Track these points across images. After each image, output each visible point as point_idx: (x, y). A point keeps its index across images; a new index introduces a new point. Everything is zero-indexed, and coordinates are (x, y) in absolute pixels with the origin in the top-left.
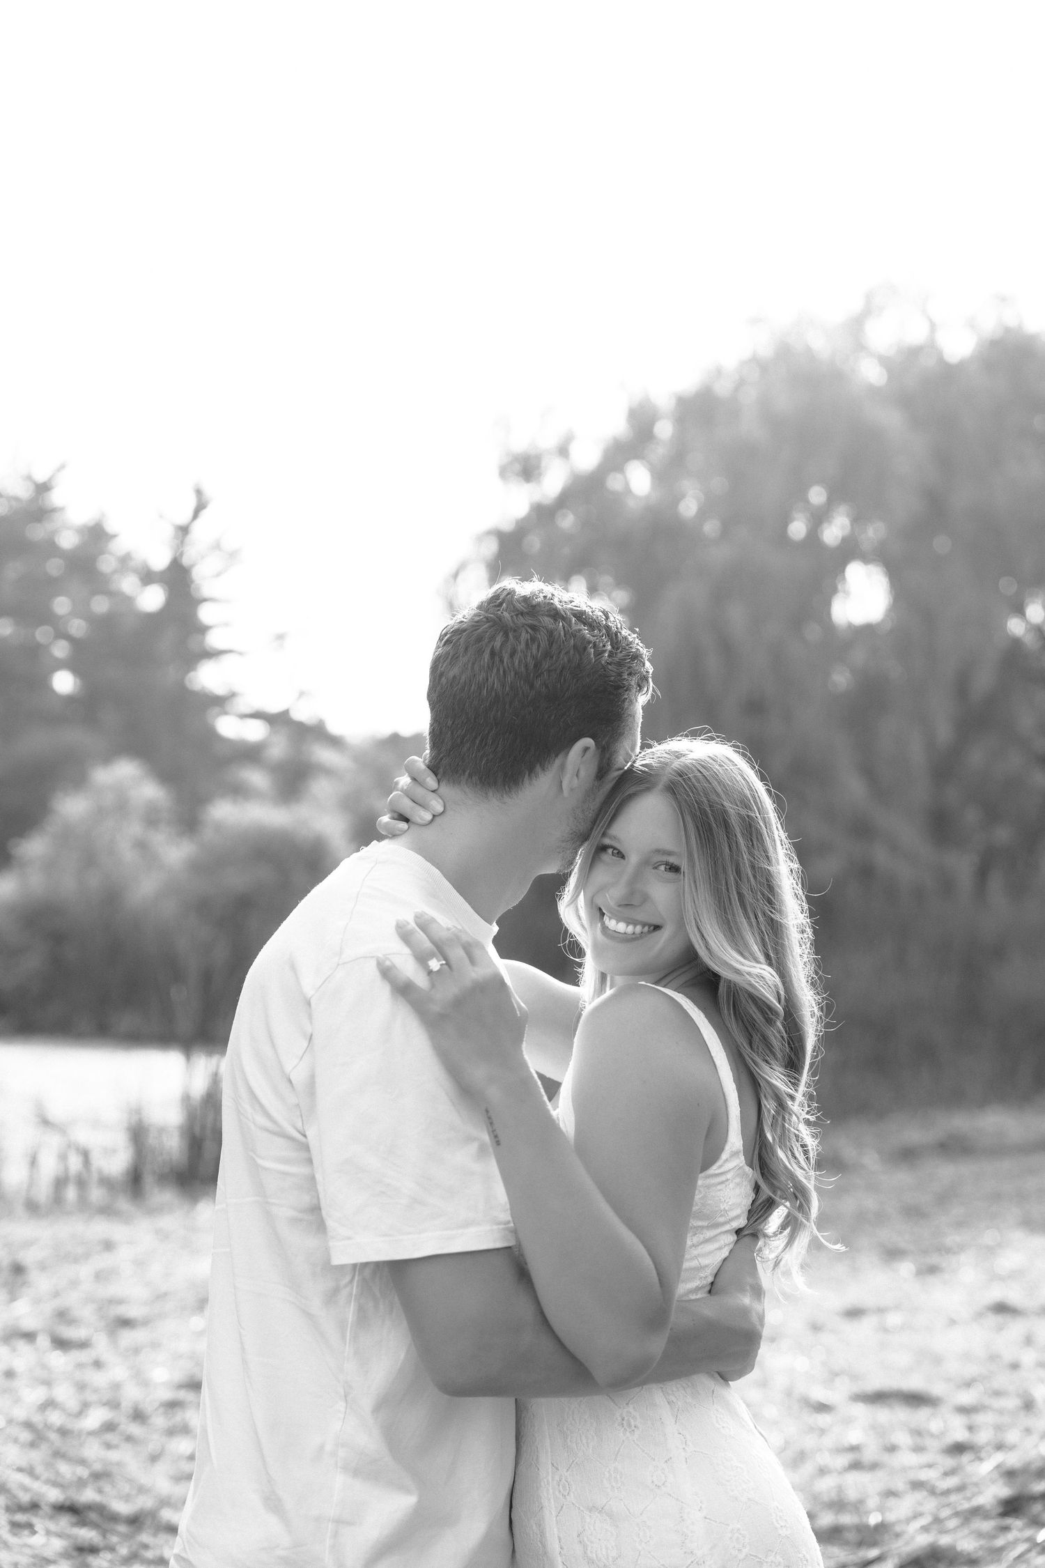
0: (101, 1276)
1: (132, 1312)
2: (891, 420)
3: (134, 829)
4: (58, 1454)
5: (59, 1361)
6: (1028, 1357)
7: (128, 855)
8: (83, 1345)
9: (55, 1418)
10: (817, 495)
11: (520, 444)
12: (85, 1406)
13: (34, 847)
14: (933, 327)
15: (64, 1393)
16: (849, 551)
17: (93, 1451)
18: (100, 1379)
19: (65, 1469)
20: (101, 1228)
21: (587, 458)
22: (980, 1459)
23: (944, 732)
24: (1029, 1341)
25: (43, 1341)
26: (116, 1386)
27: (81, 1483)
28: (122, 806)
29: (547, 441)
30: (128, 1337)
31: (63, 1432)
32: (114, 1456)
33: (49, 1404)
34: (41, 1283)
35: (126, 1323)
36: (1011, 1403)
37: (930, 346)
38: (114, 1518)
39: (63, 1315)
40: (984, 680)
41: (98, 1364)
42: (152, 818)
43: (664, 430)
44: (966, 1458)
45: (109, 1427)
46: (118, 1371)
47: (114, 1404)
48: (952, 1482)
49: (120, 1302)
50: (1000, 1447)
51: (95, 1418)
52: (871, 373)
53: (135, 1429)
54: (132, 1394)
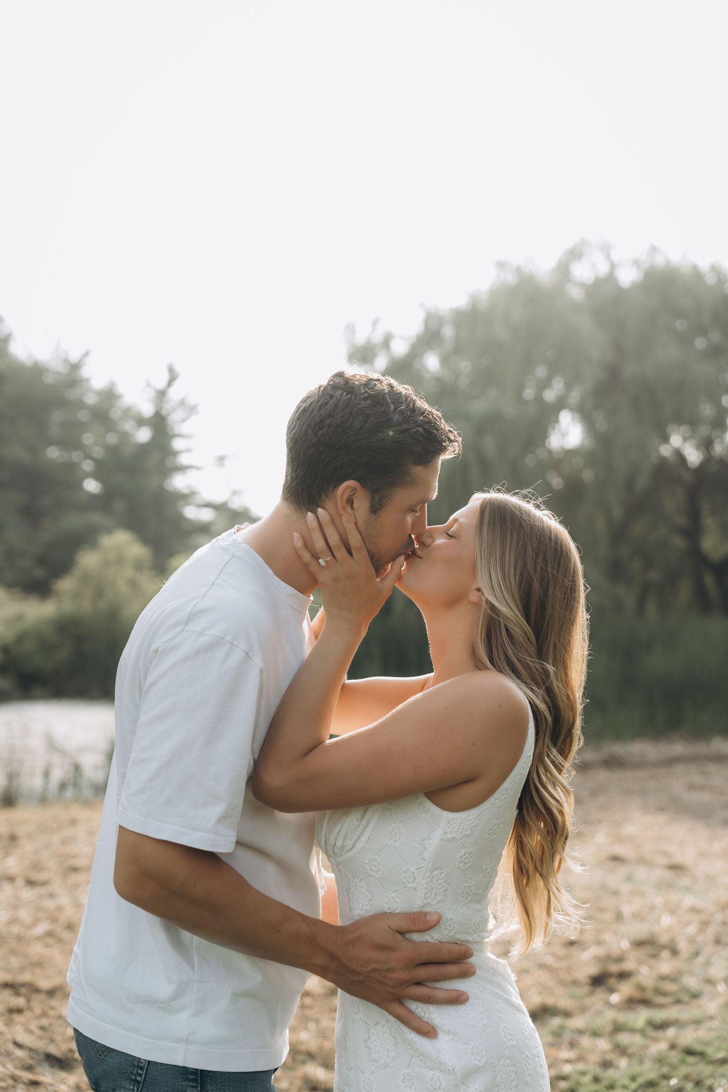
0: (65, 841)
1: (82, 863)
2: (584, 324)
3: (128, 572)
4: (13, 952)
5: (28, 894)
6: (626, 888)
7: (123, 587)
8: (45, 883)
9: (16, 930)
10: (541, 372)
11: (361, 338)
12: (36, 921)
13: (66, 585)
14: (613, 266)
15: (24, 915)
16: (560, 404)
17: (37, 949)
18: (50, 904)
19: (15, 962)
21: (400, 348)
22: (584, 950)
23: (617, 513)
24: (629, 878)
25: (20, 882)
27: (22, 969)
28: (120, 560)
29: (377, 338)
31: (19, 939)
32: (47, 952)
33: (13, 921)
34: (27, 847)
35: (76, 870)
36: (608, 916)
37: (610, 278)
38: (37, 990)
39: (36, 866)
40: (642, 482)
41: (52, 896)
42: (139, 567)
43: (448, 332)
44: (574, 950)
45: (50, 934)
46: (63, 899)
47: (54, 920)
48: (563, 964)
49: (74, 857)
50: (599, 943)
51: (41, 929)
52: (576, 293)
53: (65, 935)
54: (69, 912)
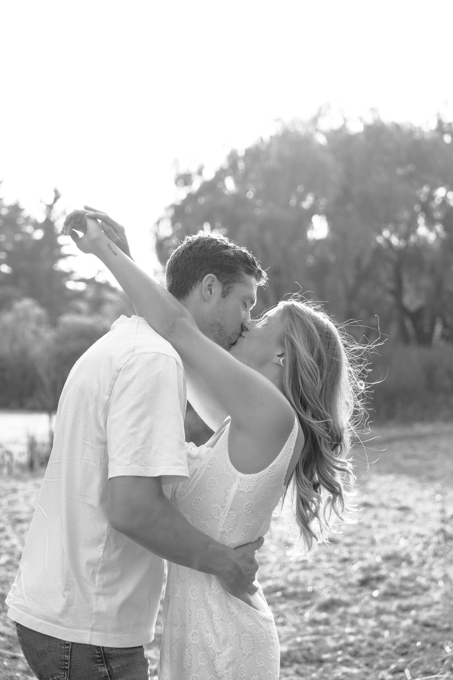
0: (10, 503)
1: (23, 516)
3: (33, 326)
6: (374, 524)
7: (29, 335)
8: (2, 530)
10: (300, 189)
11: (183, 170)
14: (345, 121)
16: (313, 211)
17: (2, 573)
18: (7, 544)
20: (13, 484)
21: (209, 175)
22: (353, 564)
23: (351, 281)
24: (376, 517)
26: (14, 546)
28: (26, 317)
29: (193, 169)
30: (19, 527)
35: (20, 521)
36: (366, 542)
37: (344, 129)
40: (366, 261)
41: (7, 538)
42: (39, 322)
43: (241, 165)
44: (347, 564)
45: (9, 563)
46: (15, 540)
48: (341, 573)
49: (18, 513)
50: (362, 559)
51: (4, 559)
52: (321, 140)
